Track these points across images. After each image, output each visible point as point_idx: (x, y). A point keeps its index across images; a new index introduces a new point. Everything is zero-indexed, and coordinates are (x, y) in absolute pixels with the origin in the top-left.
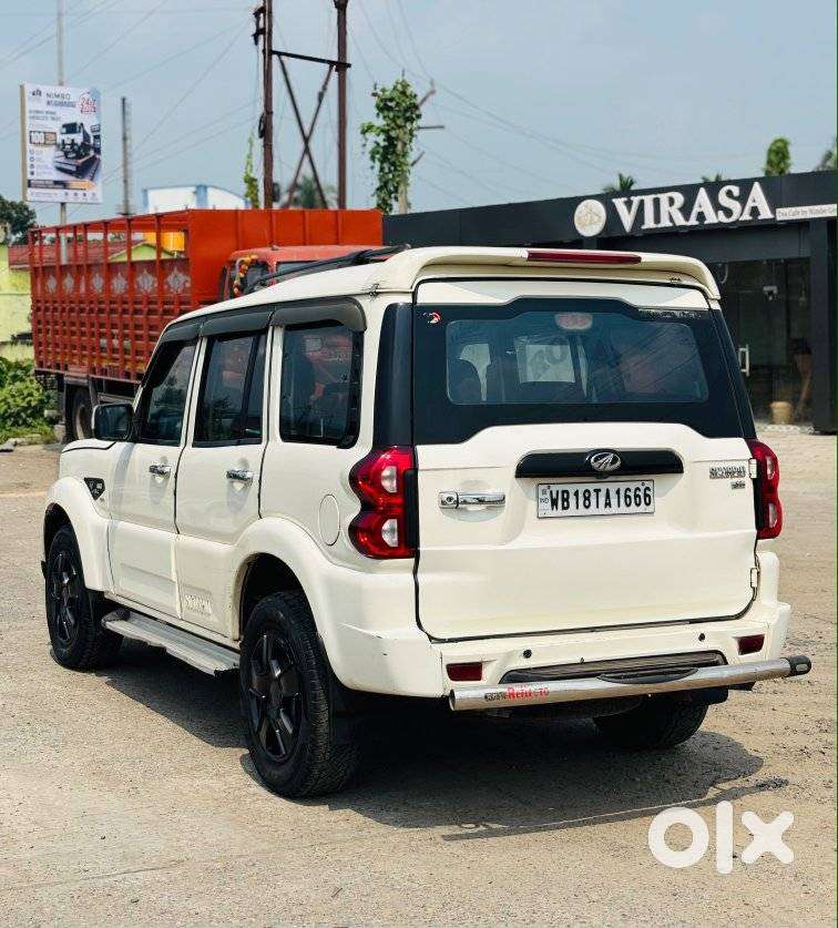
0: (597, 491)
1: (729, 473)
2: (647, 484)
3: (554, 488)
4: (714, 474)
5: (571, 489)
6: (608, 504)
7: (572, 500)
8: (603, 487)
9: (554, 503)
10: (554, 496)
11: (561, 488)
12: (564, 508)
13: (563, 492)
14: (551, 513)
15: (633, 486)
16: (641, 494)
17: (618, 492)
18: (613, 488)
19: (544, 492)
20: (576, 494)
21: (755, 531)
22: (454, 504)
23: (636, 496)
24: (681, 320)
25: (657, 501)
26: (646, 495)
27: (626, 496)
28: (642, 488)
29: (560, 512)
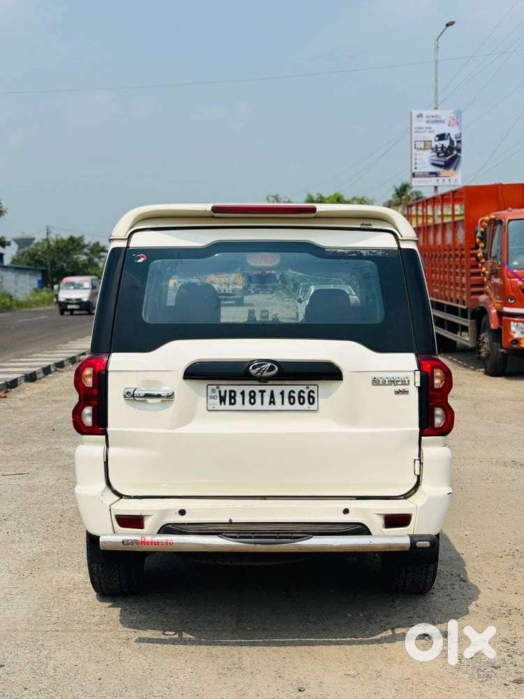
0: (262, 392)
1: (393, 382)
2: (311, 388)
3: (223, 389)
4: (375, 382)
5: (238, 389)
6: (272, 402)
7: (239, 398)
8: (268, 389)
9: (222, 400)
10: (223, 394)
11: (228, 388)
12: (231, 404)
13: (231, 391)
14: (218, 407)
15: (297, 389)
16: (306, 396)
17: (282, 393)
18: (277, 390)
19: (213, 391)
20: (243, 393)
21: (417, 429)
22: (131, 396)
23: (300, 397)
24: (367, 258)
25: (322, 402)
26: (309, 397)
27: (290, 397)
28: (307, 391)
29: (227, 406)
